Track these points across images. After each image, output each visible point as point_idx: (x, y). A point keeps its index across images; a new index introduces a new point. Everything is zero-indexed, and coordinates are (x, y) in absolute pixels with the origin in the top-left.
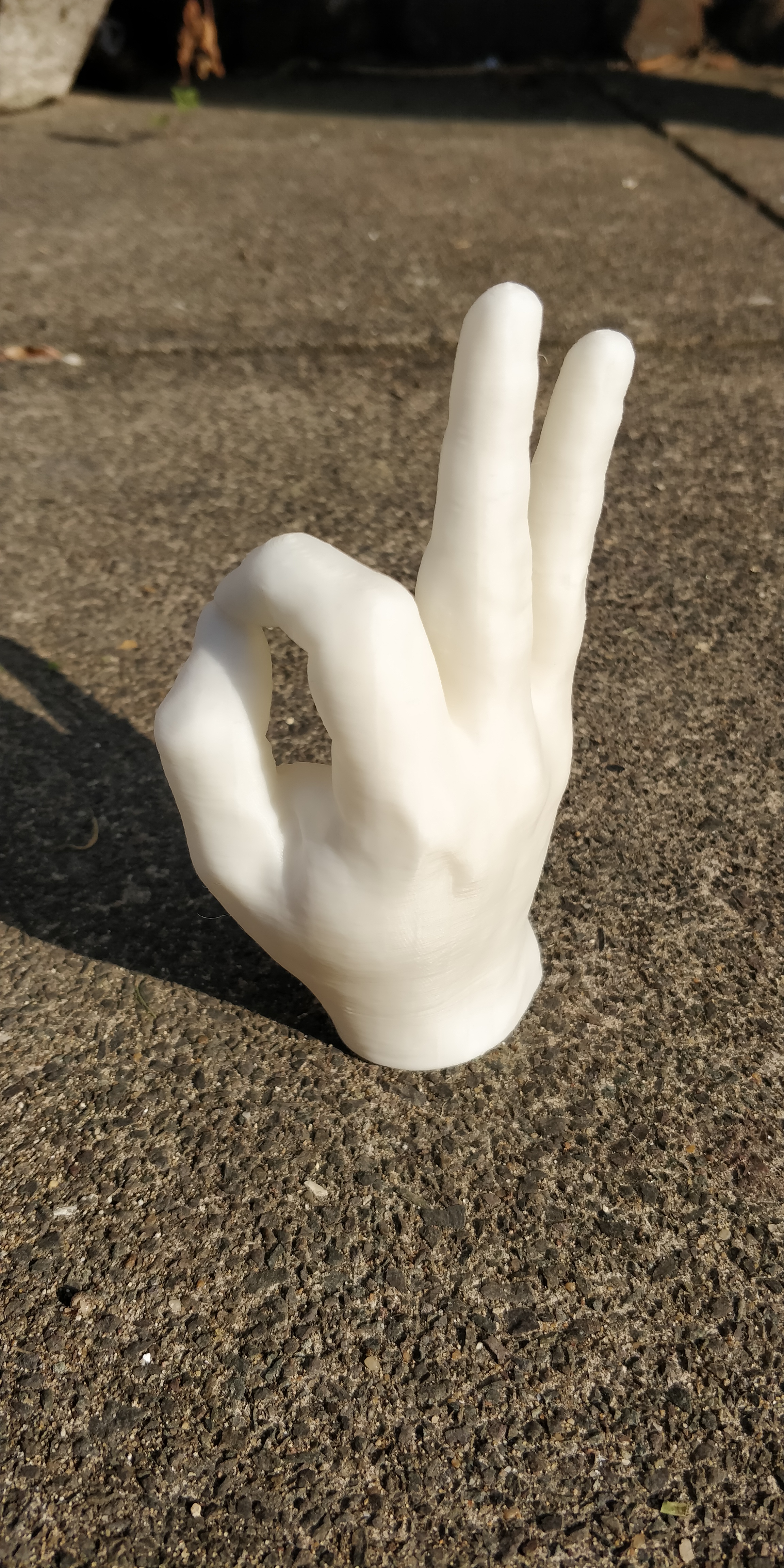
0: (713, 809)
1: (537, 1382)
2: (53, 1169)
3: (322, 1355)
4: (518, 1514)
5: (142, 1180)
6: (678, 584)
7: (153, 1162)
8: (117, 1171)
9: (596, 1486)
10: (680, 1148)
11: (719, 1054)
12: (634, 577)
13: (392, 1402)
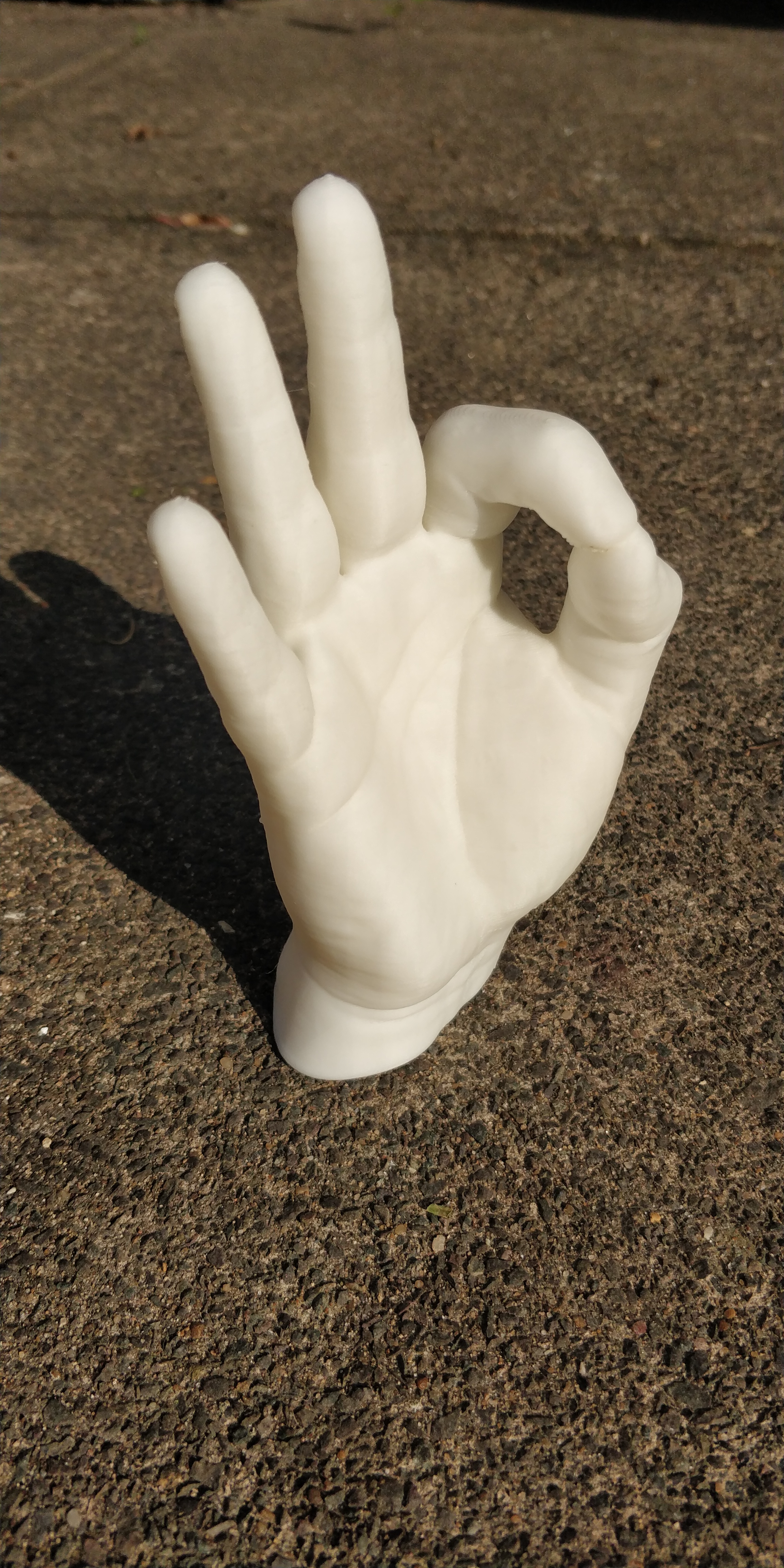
0: (699, 673)
1: (359, 1098)
2: (14, 883)
3: (188, 1051)
4: (307, 1192)
5: (85, 902)
6: (747, 472)
7: (98, 890)
8: (66, 893)
9: (380, 1183)
10: (554, 942)
11: (620, 875)
12: (707, 463)
13: (233, 1093)
